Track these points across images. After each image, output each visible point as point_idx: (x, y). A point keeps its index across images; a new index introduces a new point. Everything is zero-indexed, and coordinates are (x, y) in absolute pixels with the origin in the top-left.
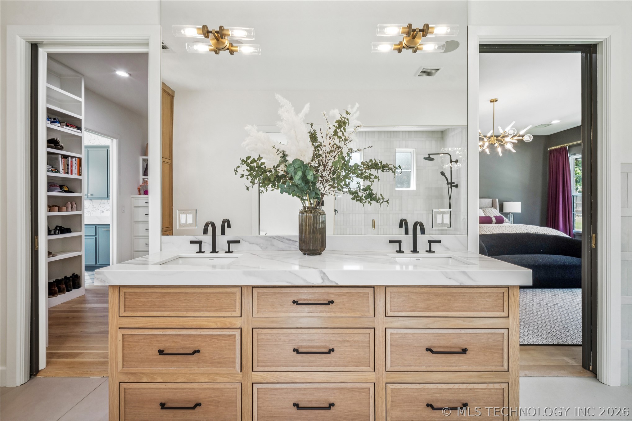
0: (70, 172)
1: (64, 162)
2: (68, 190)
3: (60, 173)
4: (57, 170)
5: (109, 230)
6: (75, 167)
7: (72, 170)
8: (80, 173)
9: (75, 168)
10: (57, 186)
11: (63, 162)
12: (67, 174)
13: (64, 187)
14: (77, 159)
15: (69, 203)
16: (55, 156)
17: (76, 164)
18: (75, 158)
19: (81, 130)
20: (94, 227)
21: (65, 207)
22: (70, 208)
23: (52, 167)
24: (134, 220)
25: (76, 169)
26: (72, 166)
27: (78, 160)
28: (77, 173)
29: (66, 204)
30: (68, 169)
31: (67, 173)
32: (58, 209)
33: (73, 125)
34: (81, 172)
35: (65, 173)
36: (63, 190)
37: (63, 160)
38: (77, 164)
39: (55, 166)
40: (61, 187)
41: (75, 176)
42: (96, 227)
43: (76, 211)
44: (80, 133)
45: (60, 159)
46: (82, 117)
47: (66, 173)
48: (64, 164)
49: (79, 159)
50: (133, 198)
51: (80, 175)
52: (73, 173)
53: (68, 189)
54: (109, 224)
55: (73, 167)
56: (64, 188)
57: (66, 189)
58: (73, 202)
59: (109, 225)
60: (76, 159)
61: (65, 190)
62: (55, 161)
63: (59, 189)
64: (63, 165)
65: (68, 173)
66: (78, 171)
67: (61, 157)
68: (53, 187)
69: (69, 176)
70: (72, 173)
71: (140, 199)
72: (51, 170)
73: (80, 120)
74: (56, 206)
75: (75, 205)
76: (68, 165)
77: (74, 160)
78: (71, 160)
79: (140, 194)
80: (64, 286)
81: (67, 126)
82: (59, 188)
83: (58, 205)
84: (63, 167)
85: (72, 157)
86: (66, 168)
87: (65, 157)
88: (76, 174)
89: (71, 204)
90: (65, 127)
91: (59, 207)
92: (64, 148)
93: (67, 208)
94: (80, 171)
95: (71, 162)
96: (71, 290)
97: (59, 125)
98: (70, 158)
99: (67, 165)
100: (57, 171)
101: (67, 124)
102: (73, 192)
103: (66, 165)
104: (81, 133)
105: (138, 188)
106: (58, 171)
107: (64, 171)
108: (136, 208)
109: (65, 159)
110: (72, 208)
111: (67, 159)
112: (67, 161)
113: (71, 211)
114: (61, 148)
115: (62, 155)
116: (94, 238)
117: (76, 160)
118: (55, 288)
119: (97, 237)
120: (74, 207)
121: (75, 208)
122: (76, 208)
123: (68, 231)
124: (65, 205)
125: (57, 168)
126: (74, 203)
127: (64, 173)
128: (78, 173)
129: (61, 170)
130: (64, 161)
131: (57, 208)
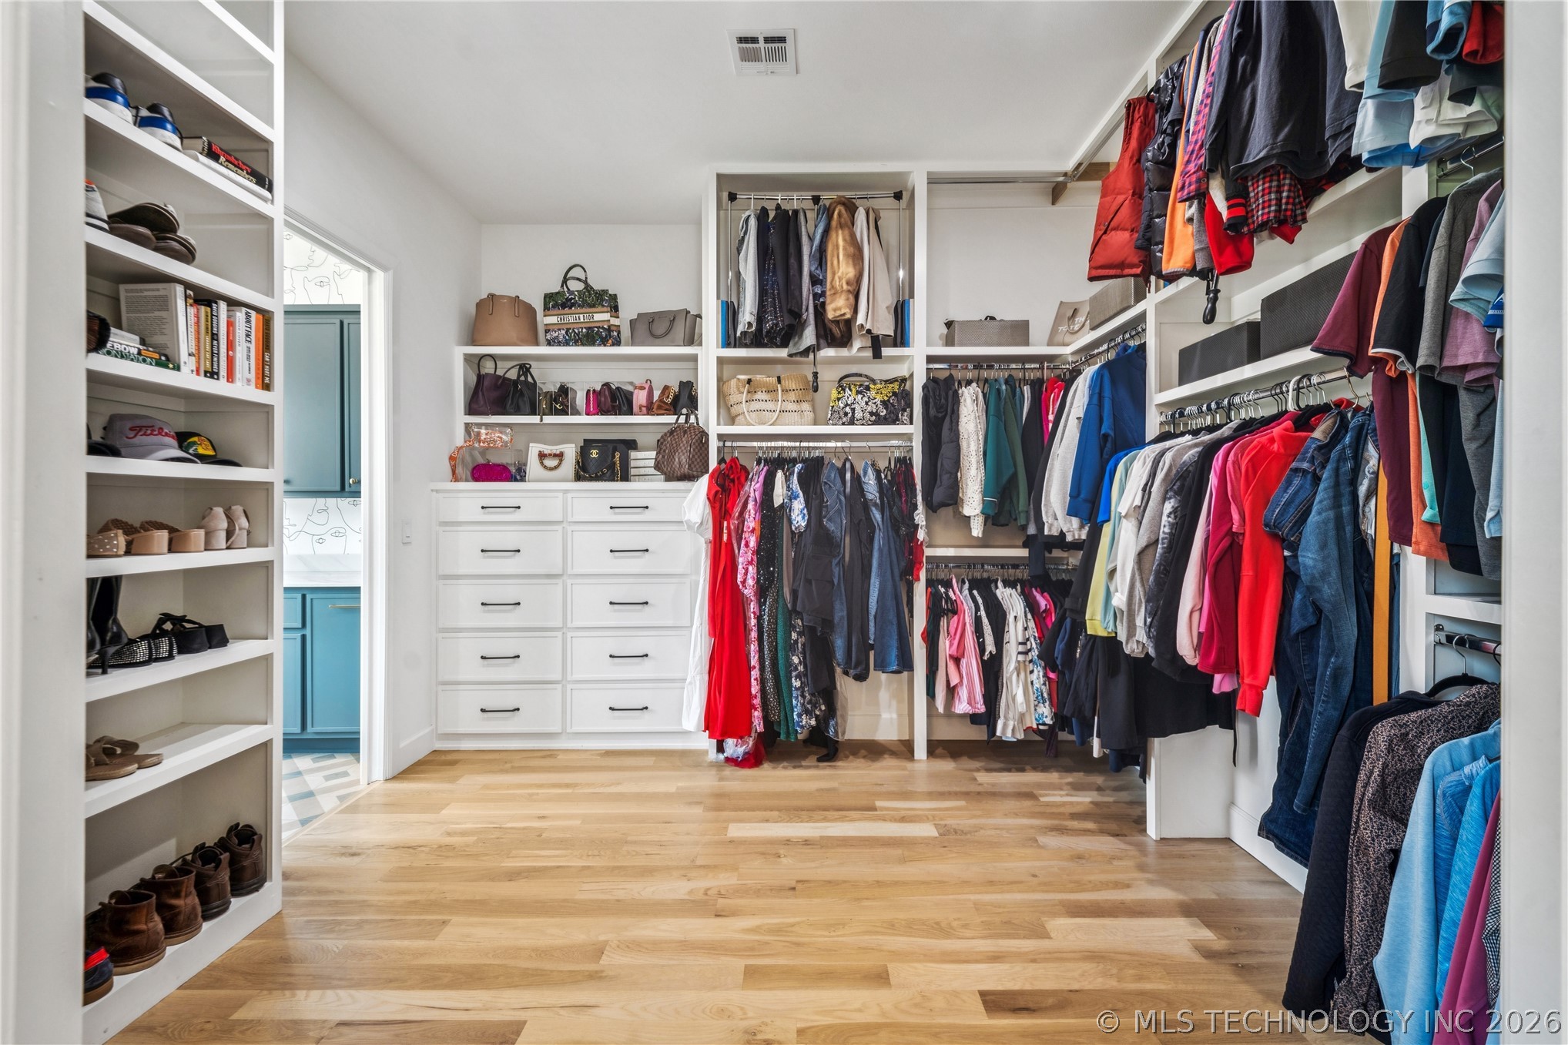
0: (223, 372)
1: (198, 323)
2: (211, 453)
3: (177, 368)
4: (165, 356)
5: (357, 610)
6: (245, 349)
7: (231, 361)
8: (267, 380)
9: (245, 355)
10: (167, 435)
11: (192, 320)
12: (212, 377)
13: (195, 439)
14: (253, 314)
15: (219, 511)
16: (158, 290)
17: (248, 336)
18: (244, 309)
19: (270, 189)
20: (299, 596)
21: (202, 532)
22: (223, 535)
23: (143, 342)
24: (441, 573)
25: (249, 357)
26: (231, 345)
27: (257, 319)
28: (252, 376)
29: (204, 518)
30: (214, 354)
31: (212, 374)
32: (170, 541)
33: (236, 159)
34: (271, 377)
35: (202, 373)
36: (191, 451)
37: (192, 311)
38: (253, 337)
39: (158, 339)
40: (183, 439)
41: (242, 389)
42: (304, 597)
43: (249, 545)
44: (265, 200)
45: (180, 303)
46: (275, 133)
47: (206, 372)
48: (198, 332)
49: (261, 317)
50: (437, 491)
51: (267, 387)
52: (238, 375)
53: (214, 448)
54: (360, 588)
55: (238, 349)
56: (194, 443)
57: (204, 450)
58: (233, 508)
59: (357, 590)
60: (248, 315)
61: (201, 451)
62: (157, 313)
63: (173, 447)
64: (192, 336)
65: (217, 374)
66: (257, 369)
67: (186, 297)
68: (145, 434)
69: (218, 387)
70: (230, 377)
71: (461, 495)
72: (135, 351)
73: (264, 146)
74: (160, 526)
75: (243, 522)
76: (214, 337)
77: (240, 315)
78: (229, 317)
79: (455, 478)
80: (194, 900)
81: (212, 155)
82: (174, 443)
83: (171, 524)
84: (193, 343)
85: (233, 303)
86: (208, 348)
87: (203, 298)
88: (249, 381)
89: (228, 517)
90: (202, 158)
91: (172, 530)
92: (197, 256)
93: (209, 535)
94: (267, 372)
95: (230, 324)
96: (224, 908)
97: (177, 142)
98: (223, 305)
99: (213, 339)
100: (167, 361)
101: (210, 144)
102: (236, 460)
103: (208, 338)
104: (272, 201)
105: (451, 458)
106: (168, 359)
107: (198, 362)
108: (447, 528)
109: (203, 309)
110: (230, 534)
111: (211, 307)
112: (212, 317)
113: (228, 548)
114: (187, 255)
115: (187, 285)
116: (298, 635)
117: (248, 321)
118: (149, 919)
119: (308, 632)
120: (240, 529)
121: (245, 533)
122: (249, 533)
123: (215, 637)
124: (201, 520)
125: (165, 346)
126: (238, 510)
127: (198, 374)
128: (257, 378)
129: (184, 356)
130: (197, 317)
131: (163, 536)
